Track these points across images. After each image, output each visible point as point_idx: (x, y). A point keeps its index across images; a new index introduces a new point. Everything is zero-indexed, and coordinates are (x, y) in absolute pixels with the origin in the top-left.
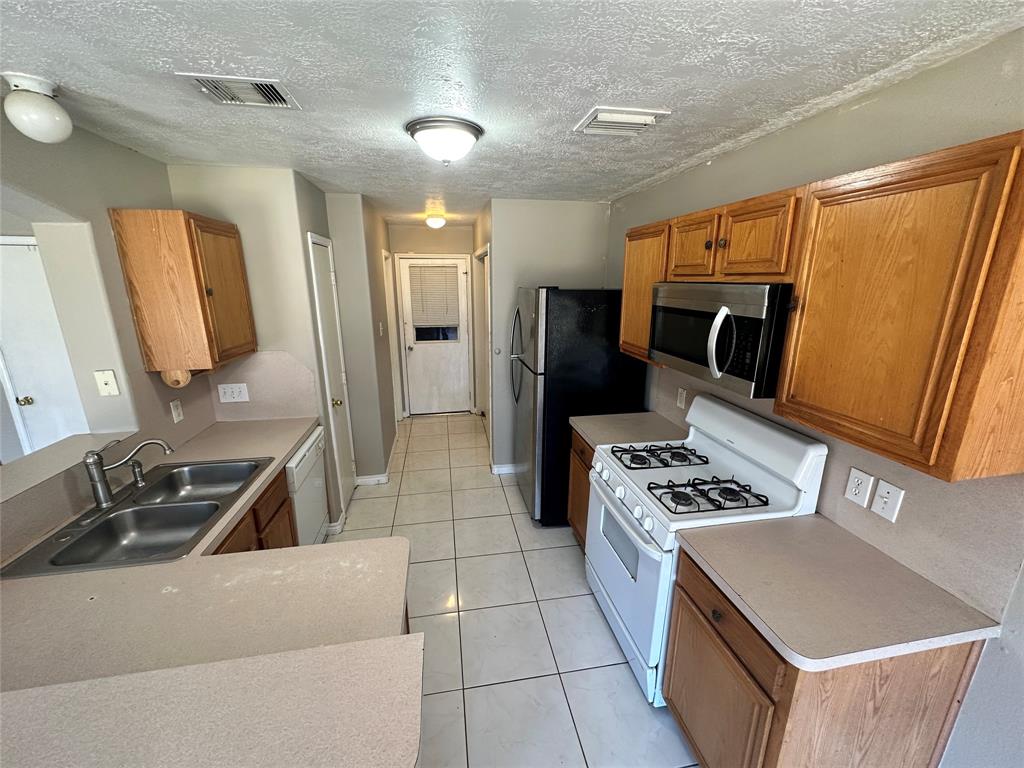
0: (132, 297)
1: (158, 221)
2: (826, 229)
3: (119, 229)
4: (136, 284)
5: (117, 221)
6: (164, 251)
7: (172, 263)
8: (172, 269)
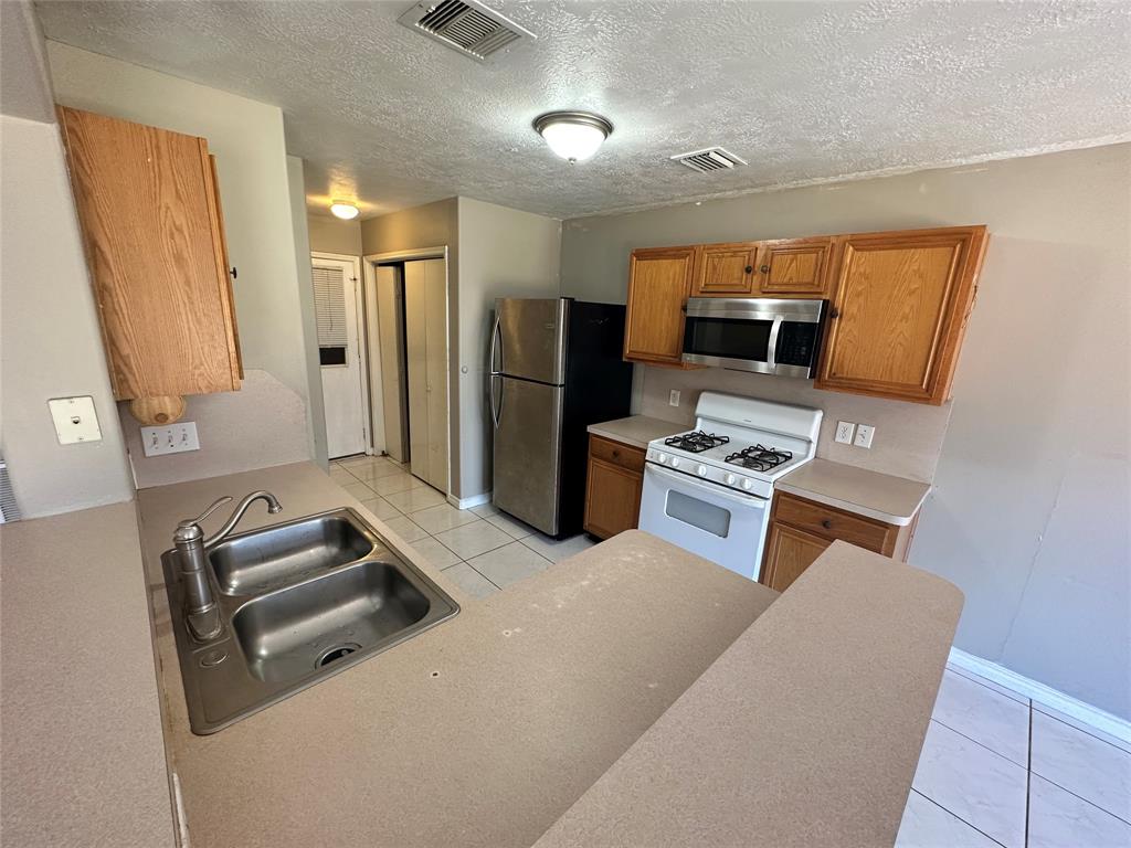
0: (96, 268)
1: (158, 147)
2: (858, 266)
3: (77, 145)
4: (105, 247)
5: (71, 130)
6: (168, 198)
7: (181, 220)
8: (179, 230)
